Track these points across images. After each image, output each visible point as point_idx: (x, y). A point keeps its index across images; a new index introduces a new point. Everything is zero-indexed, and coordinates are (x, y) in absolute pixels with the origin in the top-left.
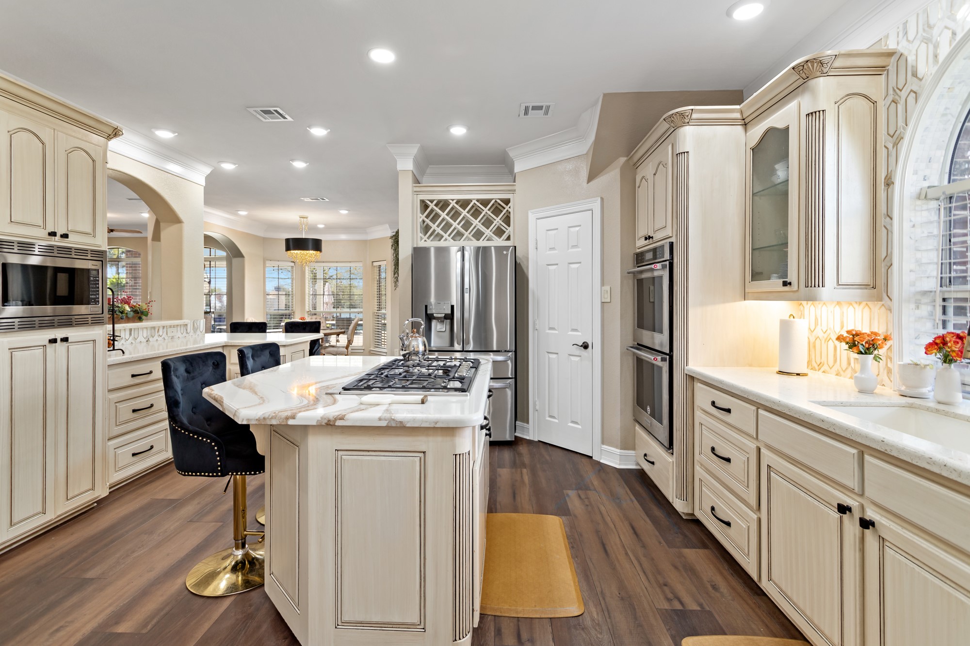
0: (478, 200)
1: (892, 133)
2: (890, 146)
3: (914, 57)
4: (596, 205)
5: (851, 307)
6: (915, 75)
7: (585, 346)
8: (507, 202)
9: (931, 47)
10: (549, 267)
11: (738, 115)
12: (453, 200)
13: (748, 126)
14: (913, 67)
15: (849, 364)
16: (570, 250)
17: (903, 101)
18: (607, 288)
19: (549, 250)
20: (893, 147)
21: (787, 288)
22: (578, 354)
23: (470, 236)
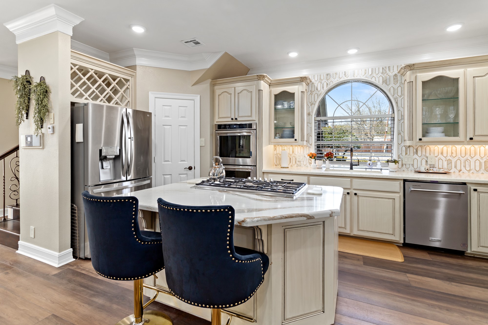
0: (109, 75)
1: (310, 102)
2: (310, 105)
3: (317, 85)
4: (197, 98)
5: (296, 147)
6: (317, 89)
7: (190, 168)
8: (127, 80)
9: (321, 85)
10: (164, 126)
11: (270, 82)
12: (92, 70)
13: (270, 86)
14: (316, 87)
15: (296, 163)
16: (180, 119)
17: (314, 94)
18: (203, 139)
19: (164, 117)
20: (311, 106)
21: (296, 141)
22: (185, 173)
23: (104, 99)
